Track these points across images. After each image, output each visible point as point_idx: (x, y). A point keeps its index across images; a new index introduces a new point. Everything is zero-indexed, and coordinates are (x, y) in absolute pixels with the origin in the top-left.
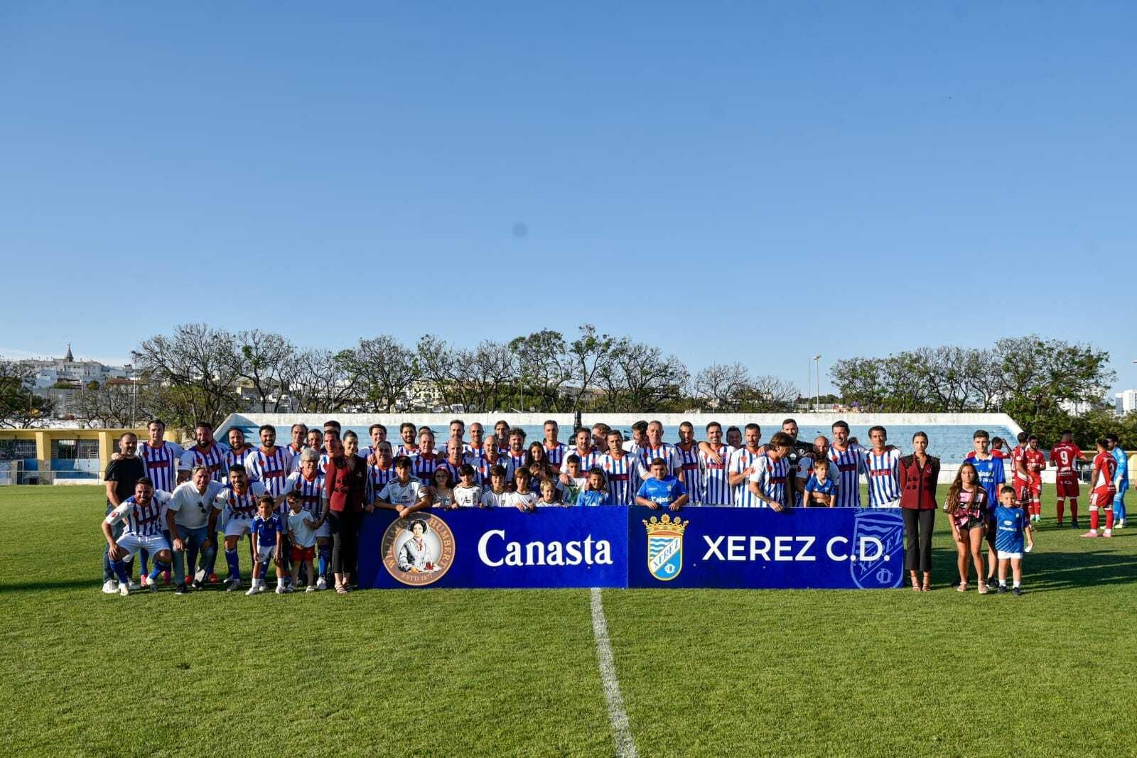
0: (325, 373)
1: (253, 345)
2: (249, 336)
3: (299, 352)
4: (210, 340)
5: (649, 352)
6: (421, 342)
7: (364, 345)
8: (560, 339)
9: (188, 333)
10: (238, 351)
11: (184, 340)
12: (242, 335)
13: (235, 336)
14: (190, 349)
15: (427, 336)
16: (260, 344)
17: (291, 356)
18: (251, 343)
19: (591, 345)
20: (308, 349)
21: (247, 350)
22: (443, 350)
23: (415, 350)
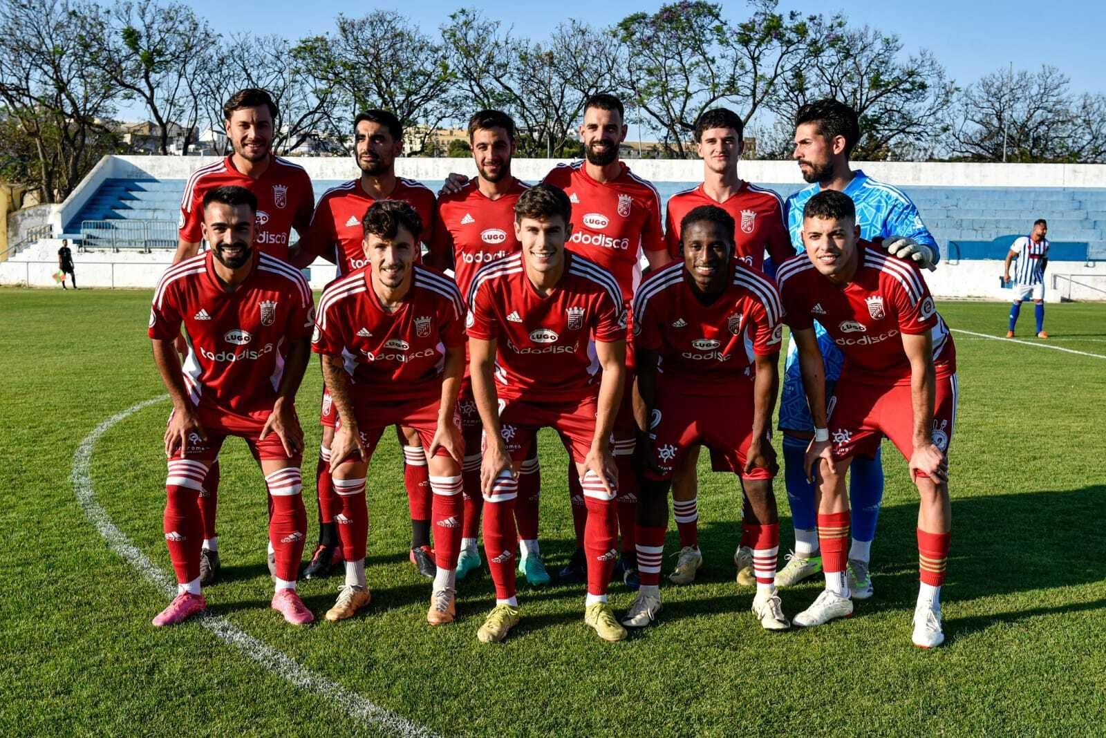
0: (273, 84)
1: (143, 30)
2: (135, 12)
3: (225, 44)
4: (63, 18)
5: (878, 46)
6: (450, 23)
7: (346, 28)
8: (717, 16)
9: (24, 6)
10: (116, 42)
11: (16, 20)
12: (123, 9)
13: (108, 12)
14: (28, 35)
15: (463, 12)
16: (155, 26)
17: (211, 50)
18: (138, 25)
19: (774, 29)
20: (243, 35)
21: (131, 36)
22: (492, 39)
23: (437, 41)
